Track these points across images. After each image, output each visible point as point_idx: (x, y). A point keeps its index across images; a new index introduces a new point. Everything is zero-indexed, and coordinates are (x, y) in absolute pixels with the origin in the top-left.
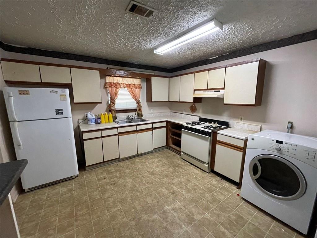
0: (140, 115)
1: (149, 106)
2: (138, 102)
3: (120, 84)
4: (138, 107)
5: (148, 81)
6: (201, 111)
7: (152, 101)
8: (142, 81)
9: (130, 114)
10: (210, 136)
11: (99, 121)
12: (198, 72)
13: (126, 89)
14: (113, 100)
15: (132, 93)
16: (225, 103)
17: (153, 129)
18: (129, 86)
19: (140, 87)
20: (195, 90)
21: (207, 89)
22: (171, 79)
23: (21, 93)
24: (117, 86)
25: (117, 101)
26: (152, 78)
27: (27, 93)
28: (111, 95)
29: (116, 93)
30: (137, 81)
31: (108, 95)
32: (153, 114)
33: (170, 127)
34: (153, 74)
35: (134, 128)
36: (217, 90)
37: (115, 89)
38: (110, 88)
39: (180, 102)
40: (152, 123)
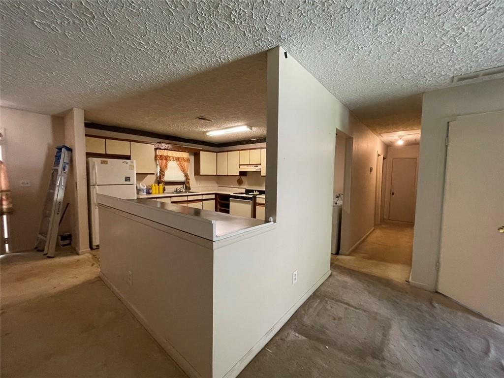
0: (188, 189)
1: (196, 179)
2: (186, 175)
3: (170, 157)
4: (186, 180)
5: (197, 155)
6: (246, 183)
7: (201, 174)
8: (190, 155)
9: (179, 187)
10: (252, 200)
11: (151, 191)
12: (242, 150)
13: (175, 162)
14: (162, 172)
15: (181, 166)
16: (262, 175)
17: (202, 200)
18: (178, 159)
19: (188, 160)
20: (240, 165)
21: (250, 165)
22: (218, 154)
23: (103, 162)
24: (167, 158)
25: (167, 173)
26: (201, 152)
27: (106, 163)
28: (160, 167)
29: (166, 166)
30: (185, 155)
31: (157, 167)
32: (200, 188)
33: (218, 199)
34: (201, 149)
35: (185, 199)
36: (256, 165)
37: (164, 161)
38: (160, 161)
39: (227, 175)
40: (202, 195)
